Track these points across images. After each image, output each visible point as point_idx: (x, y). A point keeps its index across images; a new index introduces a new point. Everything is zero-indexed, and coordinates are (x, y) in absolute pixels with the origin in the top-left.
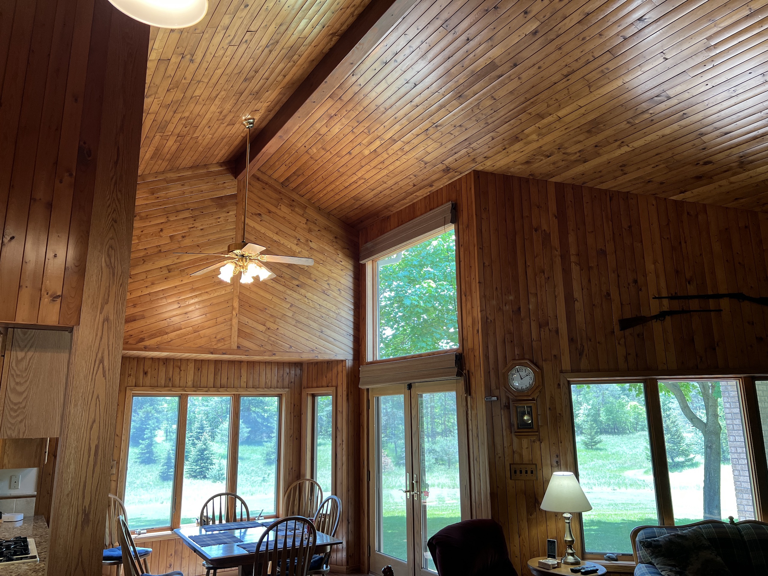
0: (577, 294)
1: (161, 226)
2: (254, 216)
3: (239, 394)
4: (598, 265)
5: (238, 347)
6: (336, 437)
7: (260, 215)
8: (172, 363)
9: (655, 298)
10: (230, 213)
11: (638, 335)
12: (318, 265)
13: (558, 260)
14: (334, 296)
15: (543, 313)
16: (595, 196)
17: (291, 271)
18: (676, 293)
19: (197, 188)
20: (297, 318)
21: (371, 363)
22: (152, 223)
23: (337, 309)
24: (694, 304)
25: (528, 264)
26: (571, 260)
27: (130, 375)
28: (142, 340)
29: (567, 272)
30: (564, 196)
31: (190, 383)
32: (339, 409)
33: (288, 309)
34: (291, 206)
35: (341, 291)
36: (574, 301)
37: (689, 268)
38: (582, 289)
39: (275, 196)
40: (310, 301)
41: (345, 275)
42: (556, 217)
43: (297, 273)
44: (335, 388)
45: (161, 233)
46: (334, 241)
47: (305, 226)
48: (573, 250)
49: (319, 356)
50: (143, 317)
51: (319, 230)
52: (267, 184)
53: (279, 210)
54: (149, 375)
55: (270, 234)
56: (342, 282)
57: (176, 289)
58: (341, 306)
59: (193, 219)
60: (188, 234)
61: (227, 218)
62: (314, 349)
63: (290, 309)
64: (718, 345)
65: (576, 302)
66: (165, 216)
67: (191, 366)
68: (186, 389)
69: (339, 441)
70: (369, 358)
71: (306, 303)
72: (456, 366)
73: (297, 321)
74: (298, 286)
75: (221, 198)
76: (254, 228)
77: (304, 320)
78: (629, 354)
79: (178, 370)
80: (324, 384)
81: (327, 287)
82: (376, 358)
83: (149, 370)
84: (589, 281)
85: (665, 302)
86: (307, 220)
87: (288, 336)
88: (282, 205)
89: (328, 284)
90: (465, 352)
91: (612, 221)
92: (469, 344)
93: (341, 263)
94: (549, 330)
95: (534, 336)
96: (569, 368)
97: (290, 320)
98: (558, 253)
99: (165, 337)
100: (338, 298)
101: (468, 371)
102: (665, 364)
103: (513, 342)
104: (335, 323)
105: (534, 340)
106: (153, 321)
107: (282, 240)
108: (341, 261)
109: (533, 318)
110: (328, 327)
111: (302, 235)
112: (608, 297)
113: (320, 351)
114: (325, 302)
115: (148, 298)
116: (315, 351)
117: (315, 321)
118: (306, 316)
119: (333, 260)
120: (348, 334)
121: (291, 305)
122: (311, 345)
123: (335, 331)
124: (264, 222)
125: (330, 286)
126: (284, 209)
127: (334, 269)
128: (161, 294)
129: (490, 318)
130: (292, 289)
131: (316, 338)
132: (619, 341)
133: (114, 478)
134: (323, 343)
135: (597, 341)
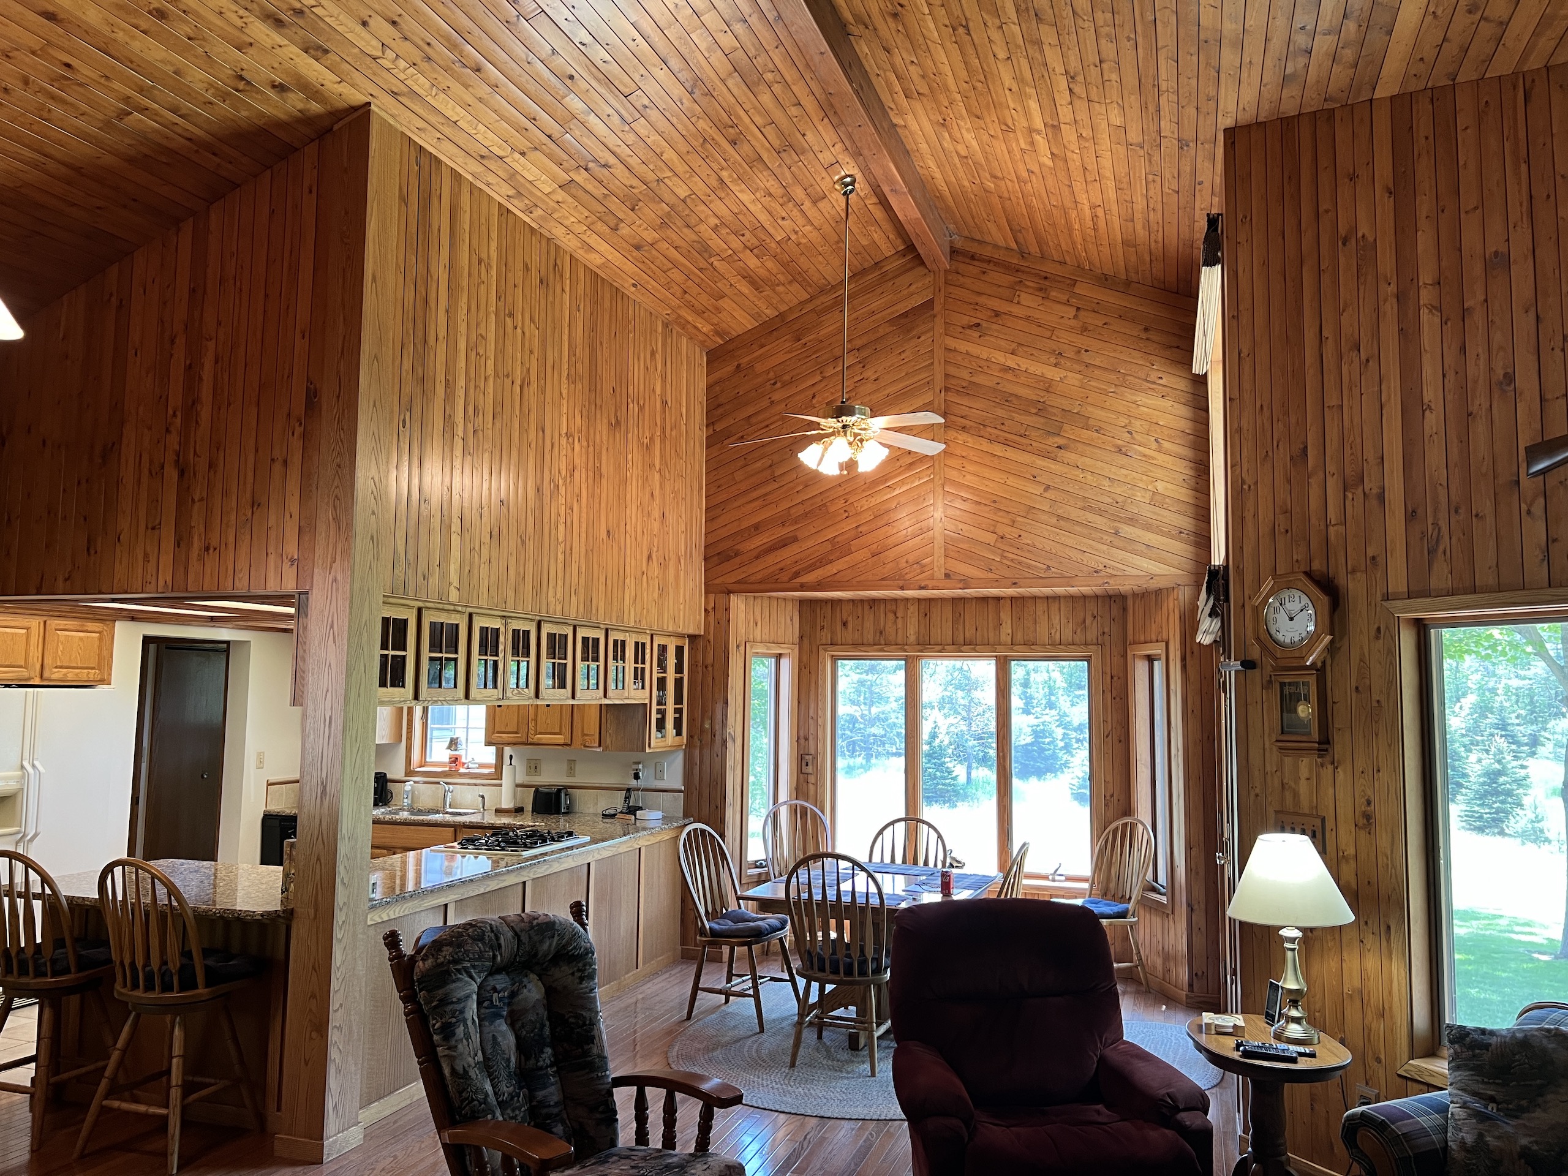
0: (1431, 393)
1: (815, 389)
2: (968, 332)
4: (1486, 301)
5: (947, 576)
6: (1169, 741)
7: (978, 325)
10: (922, 338)
12: (1105, 398)
13: (1390, 308)
14: (1145, 456)
15: (1352, 454)
16: (1487, 102)
17: (1042, 420)
19: (866, 309)
20: (1060, 512)
23: (1153, 482)
25: (1325, 333)
26: (1421, 303)
27: (823, 628)
29: (1408, 334)
30: (1412, 127)
31: (912, 638)
32: (1172, 685)
33: (1040, 495)
34: (1041, 289)
35: (1162, 442)
36: (1424, 411)
38: (1444, 376)
39: (1007, 279)
40: (1088, 475)
42: (1391, 193)
43: (1056, 423)
44: (1164, 643)
46: (1142, 339)
47: (1073, 323)
48: (1426, 276)
49: (1111, 581)
50: (795, 539)
51: (1105, 324)
52: (990, 261)
53: (1018, 306)
54: (850, 626)
55: (1000, 357)
56: (1161, 423)
58: (1159, 473)
59: (861, 365)
60: (854, 394)
61: (917, 349)
62: (1101, 567)
63: (1046, 495)
65: (1427, 413)
67: (913, 609)
71: (1078, 479)
73: (1060, 517)
74: (1059, 447)
75: (905, 315)
76: (968, 353)
77: (1075, 513)
78: (1555, 540)
79: (891, 616)
80: (1154, 638)
81: (1126, 437)
83: (850, 619)
84: (1463, 349)
86: (1078, 309)
87: (1041, 547)
88: (1023, 295)
89: (1130, 433)
91: (1528, 162)
93: (1161, 382)
94: (1364, 493)
95: (1332, 515)
96: (1403, 589)
97: (1044, 517)
98: (1393, 288)
100: (1153, 458)
103: (1289, 534)
104: (1147, 511)
105: (1333, 523)
106: (810, 543)
107: (1024, 364)
108: (1160, 378)
109: (1331, 468)
110: (1132, 521)
111: (1067, 342)
112: (1509, 384)
113: (1115, 573)
114: (1123, 471)
115: (800, 510)
116: (1102, 574)
117: (1101, 513)
118: (1080, 504)
119: (1139, 378)
120: (1181, 532)
121: (1047, 488)
122: (1092, 561)
123: (1148, 527)
124: (987, 338)
125: (1135, 434)
126: (1026, 299)
127: (1143, 399)
128: (818, 499)
129: (1249, 480)
130: (1046, 455)
131: (1105, 547)
132: (1530, 505)
133: (812, 779)
134: (1120, 554)
135: (1474, 512)
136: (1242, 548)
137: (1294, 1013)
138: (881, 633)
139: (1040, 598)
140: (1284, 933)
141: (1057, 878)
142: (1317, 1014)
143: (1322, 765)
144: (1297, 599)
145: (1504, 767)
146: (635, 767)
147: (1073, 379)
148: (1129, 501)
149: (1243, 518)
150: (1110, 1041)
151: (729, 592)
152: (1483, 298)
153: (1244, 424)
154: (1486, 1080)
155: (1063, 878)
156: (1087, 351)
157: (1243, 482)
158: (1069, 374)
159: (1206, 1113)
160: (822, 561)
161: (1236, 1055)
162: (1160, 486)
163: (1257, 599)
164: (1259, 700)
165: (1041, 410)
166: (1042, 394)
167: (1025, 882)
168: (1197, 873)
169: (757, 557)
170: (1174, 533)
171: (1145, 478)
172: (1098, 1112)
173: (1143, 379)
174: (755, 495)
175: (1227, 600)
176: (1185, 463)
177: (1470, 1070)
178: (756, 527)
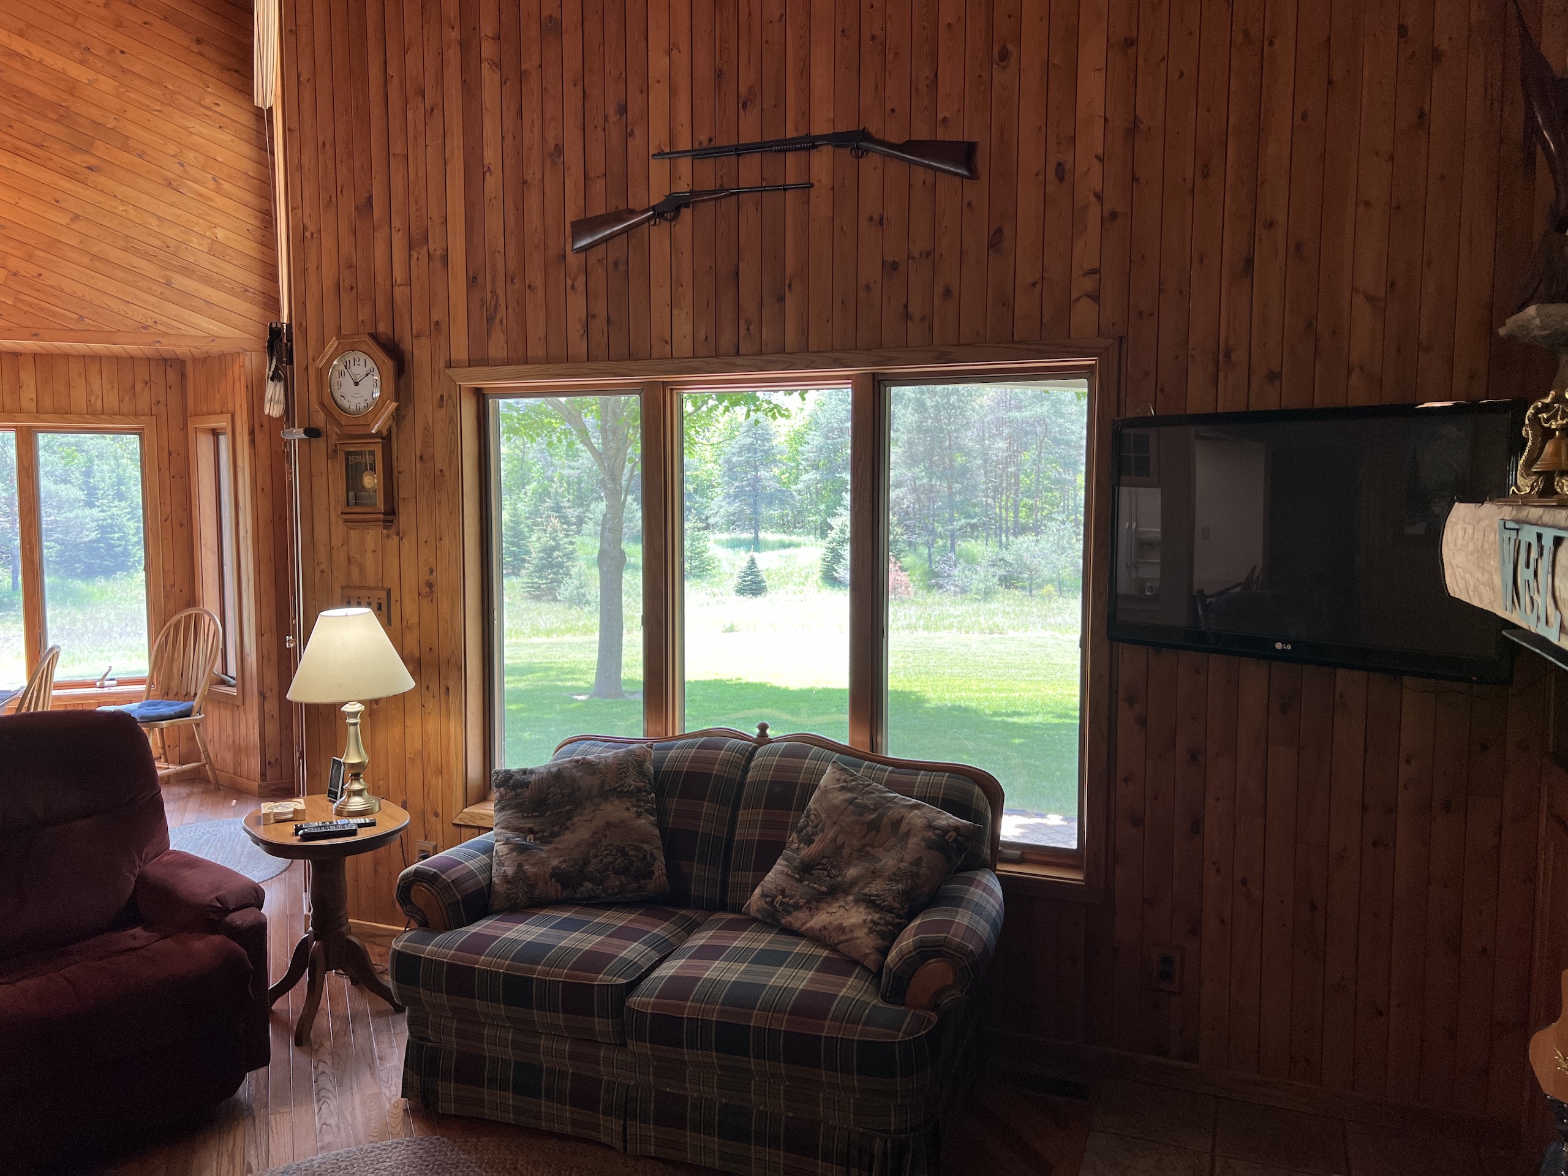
0: (491, 155)
3: (31, 427)
4: (541, 66)
9: (660, 154)
11: (616, 264)
12: (147, 115)
13: (453, 55)
14: (201, 195)
15: (418, 210)
17: (65, 130)
18: (710, 140)
20: (94, 250)
23: (211, 227)
24: (750, 170)
25: (391, 70)
26: (483, 56)
29: (470, 88)
33: (66, 226)
35: (221, 182)
36: (484, 173)
37: (749, 62)
38: (503, 138)
40: (130, 209)
41: (232, 141)
43: (84, 136)
44: (230, 415)
46: (193, 51)
47: (103, 12)
48: (487, 29)
51: (145, 23)
56: (219, 160)
58: (219, 219)
62: (150, 323)
63: (73, 226)
64: (790, 286)
65: (487, 175)
71: (116, 211)
73: (95, 257)
74: (90, 168)
77: (114, 255)
78: (593, 316)
80: (218, 408)
81: (178, 169)
84: (520, 114)
85: (685, 165)
87: (70, 292)
89: (181, 164)
93: (217, 109)
94: (429, 254)
95: (398, 274)
96: (464, 357)
97: (72, 254)
98: (455, 34)
100: (212, 200)
102: (666, 342)
103: (355, 290)
104: (205, 261)
105: (399, 282)
107: (38, 52)
108: (217, 104)
109: (396, 223)
110: (187, 271)
111: (96, 35)
112: (559, 157)
113: (168, 331)
114: (178, 212)
116: (152, 330)
117: (147, 257)
118: (121, 243)
119: (191, 100)
120: (246, 290)
121: (76, 217)
122: (139, 315)
123: (207, 280)
125: (187, 168)
127: (197, 126)
129: (312, 228)
130: (72, 176)
131: (154, 300)
132: (574, 280)
134: (173, 309)
135: (527, 283)
136: (304, 303)
137: (356, 786)
139: (73, 356)
140: (347, 708)
141: (107, 683)
142: (381, 782)
143: (388, 536)
144: (362, 362)
145: (558, 544)
147: (106, 84)
148: (184, 246)
149: (305, 270)
150: (152, 855)
152: (538, 63)
153: (306, 161)
154: (525, 815)
155: (115, 682)
156: (122, 52)
157: (305, 228)
158: (100, 77)
159: (260, 907)
161: (295, 841)
162: (221, 234)
163: (321, 361)
164: (325, 472)
165: (64, 117)
166: (64, 96)
167: (55, 693)
168: (269, 660)
170: (238, 290)
171: (201, 221)
172: (134, 938)
173: (196, 103)
175: (290, 362)
176: (249, 211)
177: (514, 807)
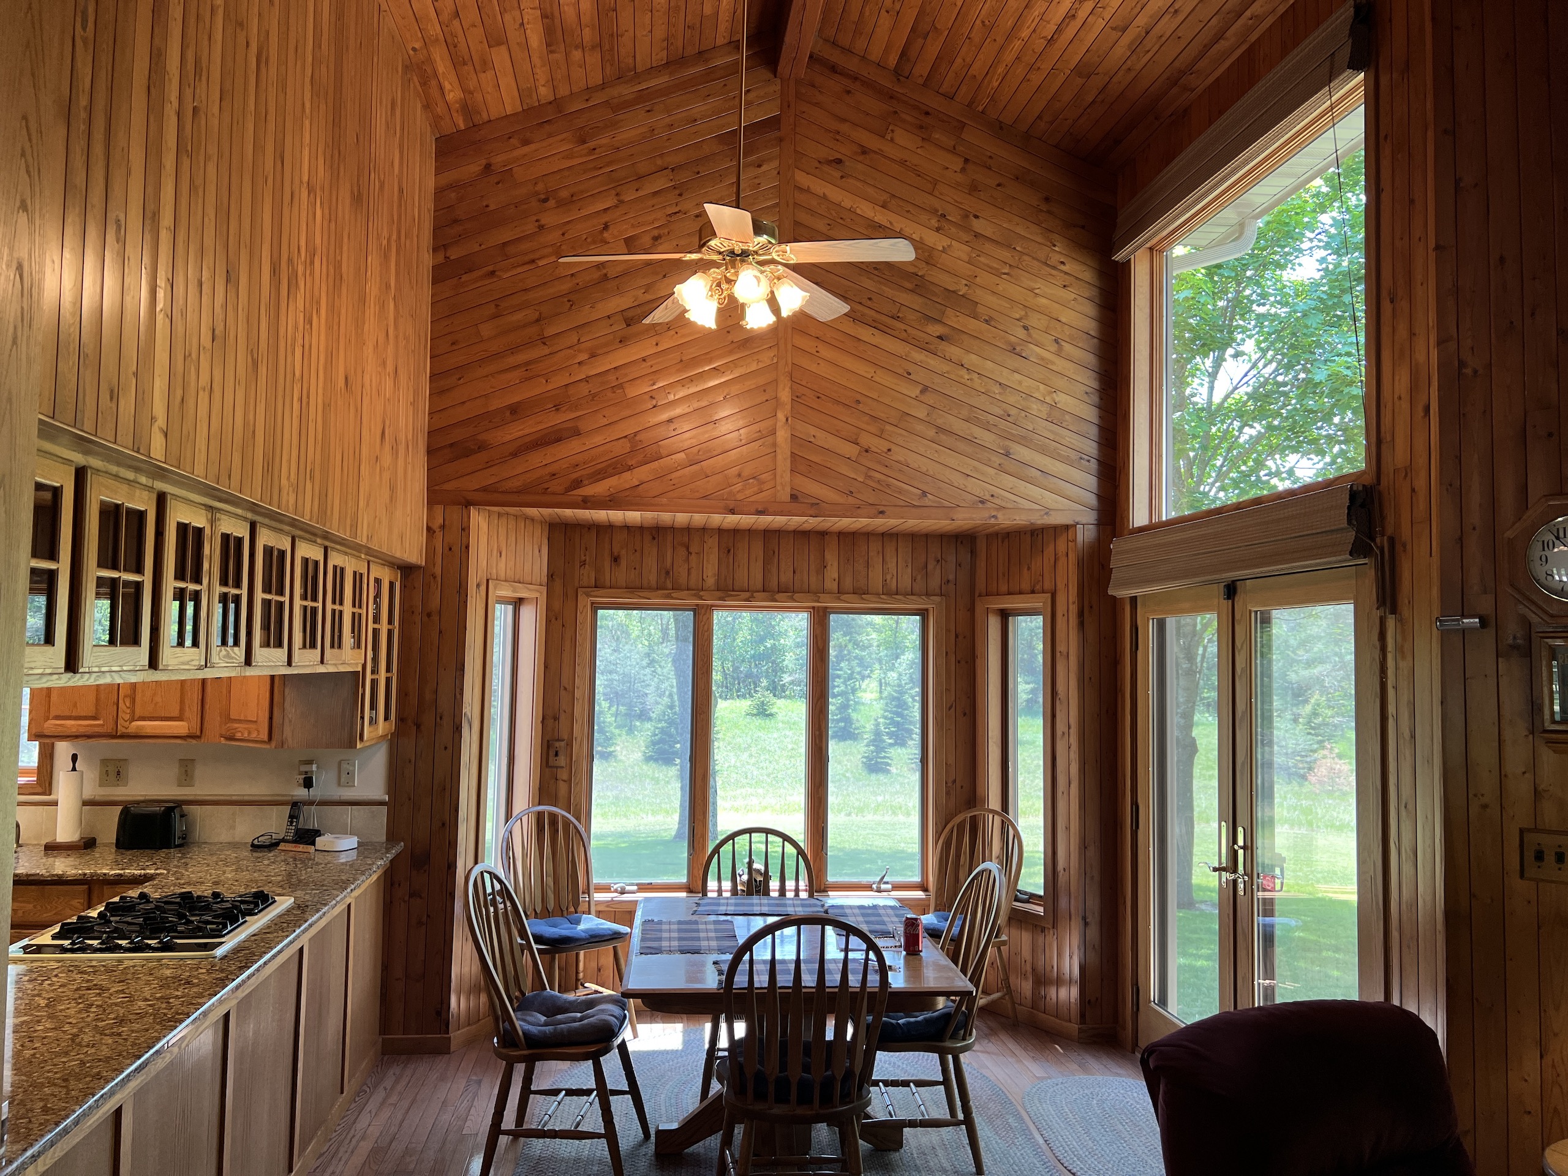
1: (605, 218)
2: (826, 168)
3: (826, 608)
5: (794, 497)
6: (1054, 716)
7: (839, 161)
8: (670, 538)
10: (764, 168)
12: (997, 280)
14: (1043, 359)
17: (921, 300)
19: (684, 114)
20: (940, 422)
21: (1141, 529)
22: (584, 212)
23: (1051, 393)
27: (583, 564)
28: (577, 484)
31: (711, 581)
32: (1061, 647)
33: (916, 399)
34: (921, 127)
35: (1063, 343)
39: (879, 106)
40: (975, 377)
41: (1075, 300)
43: (937, 305)
44: (1049, 595)
45: (606, 235)
46: (1041, 211)
47: (959, 177)
49: (1000, 515)
50: (576, 433)
51: (999, 185)
52: (856, 79)
53: (890, 143)
54: (623, 563)
55: (867, 210)
56: (1063, 320)
57: (644, 365)
58: (1061, 383)
59: (677, 192)
60: (666, 231)
61: (757, 181)
62: (988, 497)
63: (922, 398)
66: (613, 192)
67: (712, 543)
68: (701, 593)
69: (1061, 727)
70: (1139, 517)
71: (963, 381)
72: (1349, 522)
73: (940, 429)
74: (940, 338)
76: (825, 197)
77: (958, 426)
79: (682, 552)
80: (1026, 586)
81: (1021, 333)
82: (1160, 515)
83: (623, 552)
86: (966, 160)
87: (915, 466)
88: (899, 132)
89: (1026, 328)
90: (1384, 482)
92: (1398, 455)
93: (1062, 267)
97: (920, 427)
99: (627, 475)
100: (1053, 363)
101: (1392, 541)
104: (1043, 429)
106: (598, 439)
107: (898, 222)
108: (1062, 263)
110: (1024, 441)
111: (952, 201)
113: (1003, 504)
114: (1017, 376)
115: (584, 390)
116: (989, 505)
117: (987, 426)
118: (965, 413)
119: (1038, 260)
120: (1081, 458)
122: (976, 488)
123: (1043, 449)
124: (851, 181)
125: (1031, 331)
126: (903, 138)
127: (1042, 287)
128: (612, 377)
130: (924, 348)
131: (992, 471)
133: (563, 775)
134: (1009, 481)
138: (667, 573)
141: (883, 886)
146: (304, 768)
147: (960, 250)
148: (1023, 414)
151: (468, 504)
155: (889, 886)
157: (1462, 364)
158: (954, 242)
160: (618, 467)
162: (1063, 400)
169: (515, 455)
170: (1074, 458)
171: (1042, 387)
173: (1042, 263)
174: (513, 360)
176: (1087, 372)
178: (515, 410)
